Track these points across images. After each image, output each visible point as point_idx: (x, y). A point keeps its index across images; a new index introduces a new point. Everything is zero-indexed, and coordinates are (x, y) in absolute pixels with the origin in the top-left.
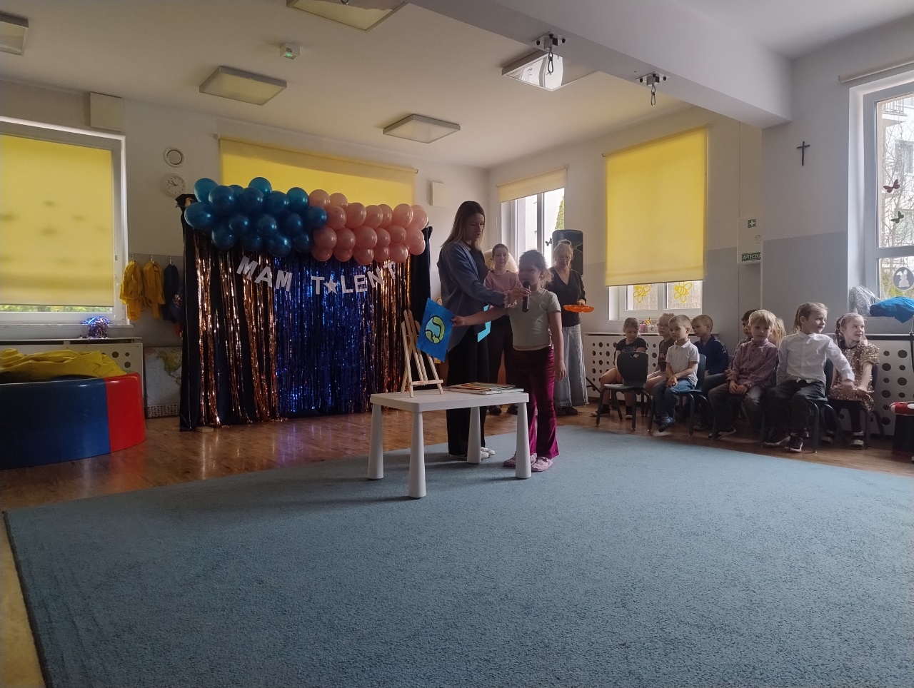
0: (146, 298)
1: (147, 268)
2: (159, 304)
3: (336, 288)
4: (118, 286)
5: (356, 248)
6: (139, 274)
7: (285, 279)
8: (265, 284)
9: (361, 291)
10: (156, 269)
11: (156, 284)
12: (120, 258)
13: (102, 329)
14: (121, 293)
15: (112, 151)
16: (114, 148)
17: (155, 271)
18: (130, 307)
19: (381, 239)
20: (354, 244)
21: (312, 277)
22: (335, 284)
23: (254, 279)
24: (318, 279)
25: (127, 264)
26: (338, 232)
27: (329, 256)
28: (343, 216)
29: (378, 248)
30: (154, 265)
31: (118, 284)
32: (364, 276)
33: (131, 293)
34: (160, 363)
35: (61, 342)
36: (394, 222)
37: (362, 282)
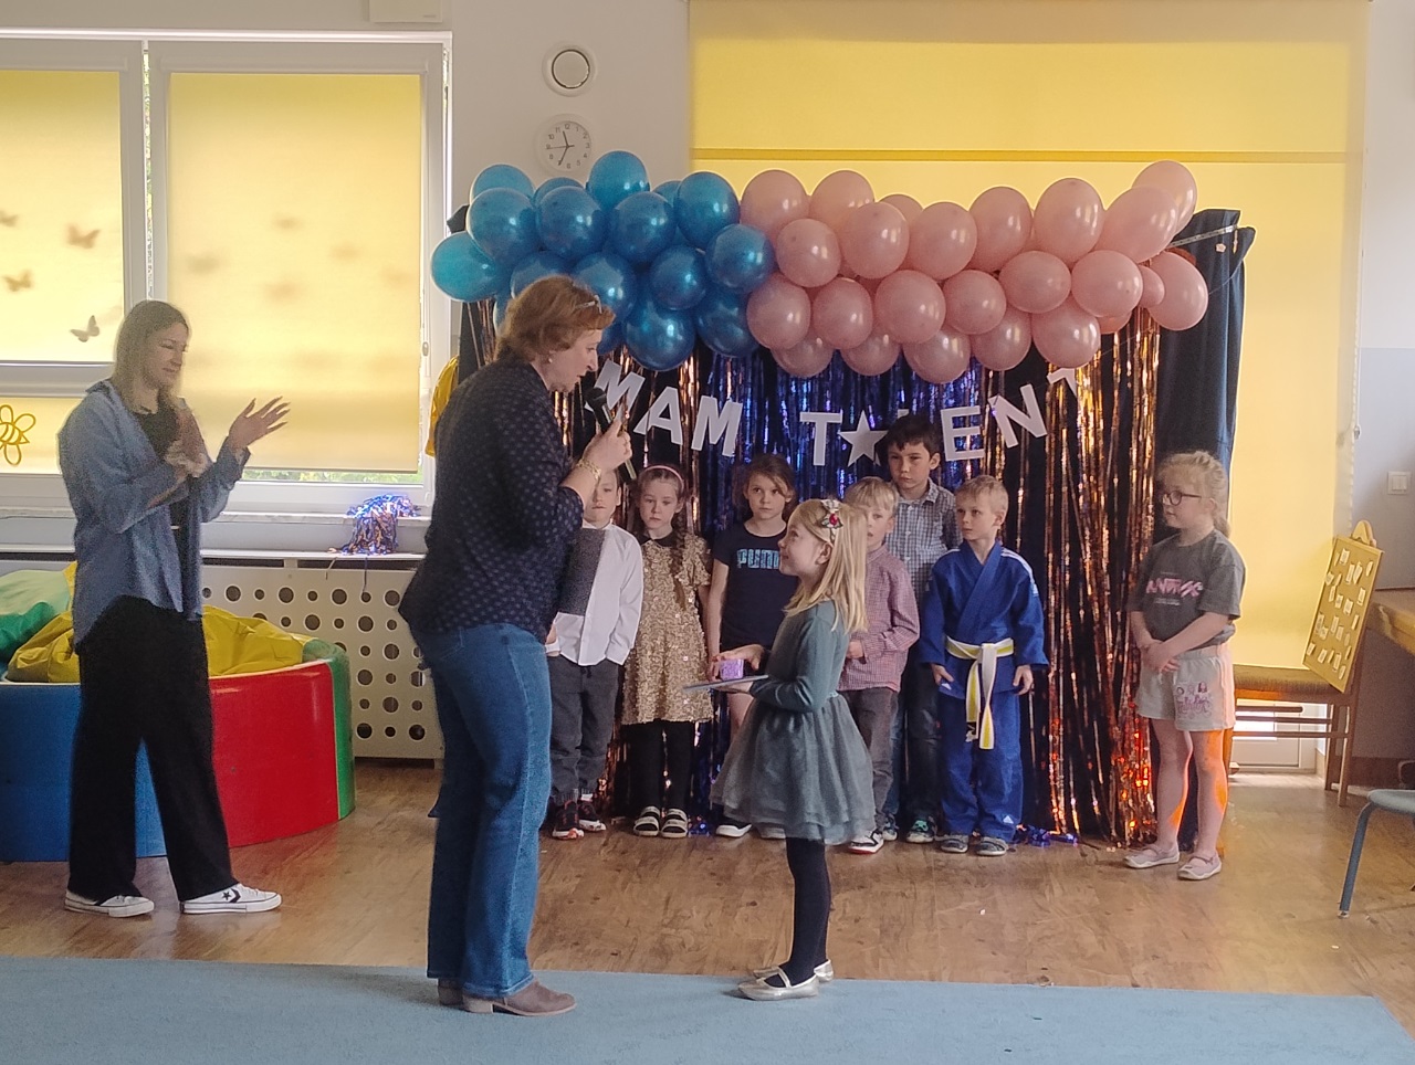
4: (426, 419)
7: (721, 421)
8: (664, 435)
13: (382, 527)
21: (803, 416)
24: (823, 420)
26: (813, 293)
27: (822, 359)
28: (822, 251)
35: (279, 563)
36: (1034, 243)
37: (970, 431)
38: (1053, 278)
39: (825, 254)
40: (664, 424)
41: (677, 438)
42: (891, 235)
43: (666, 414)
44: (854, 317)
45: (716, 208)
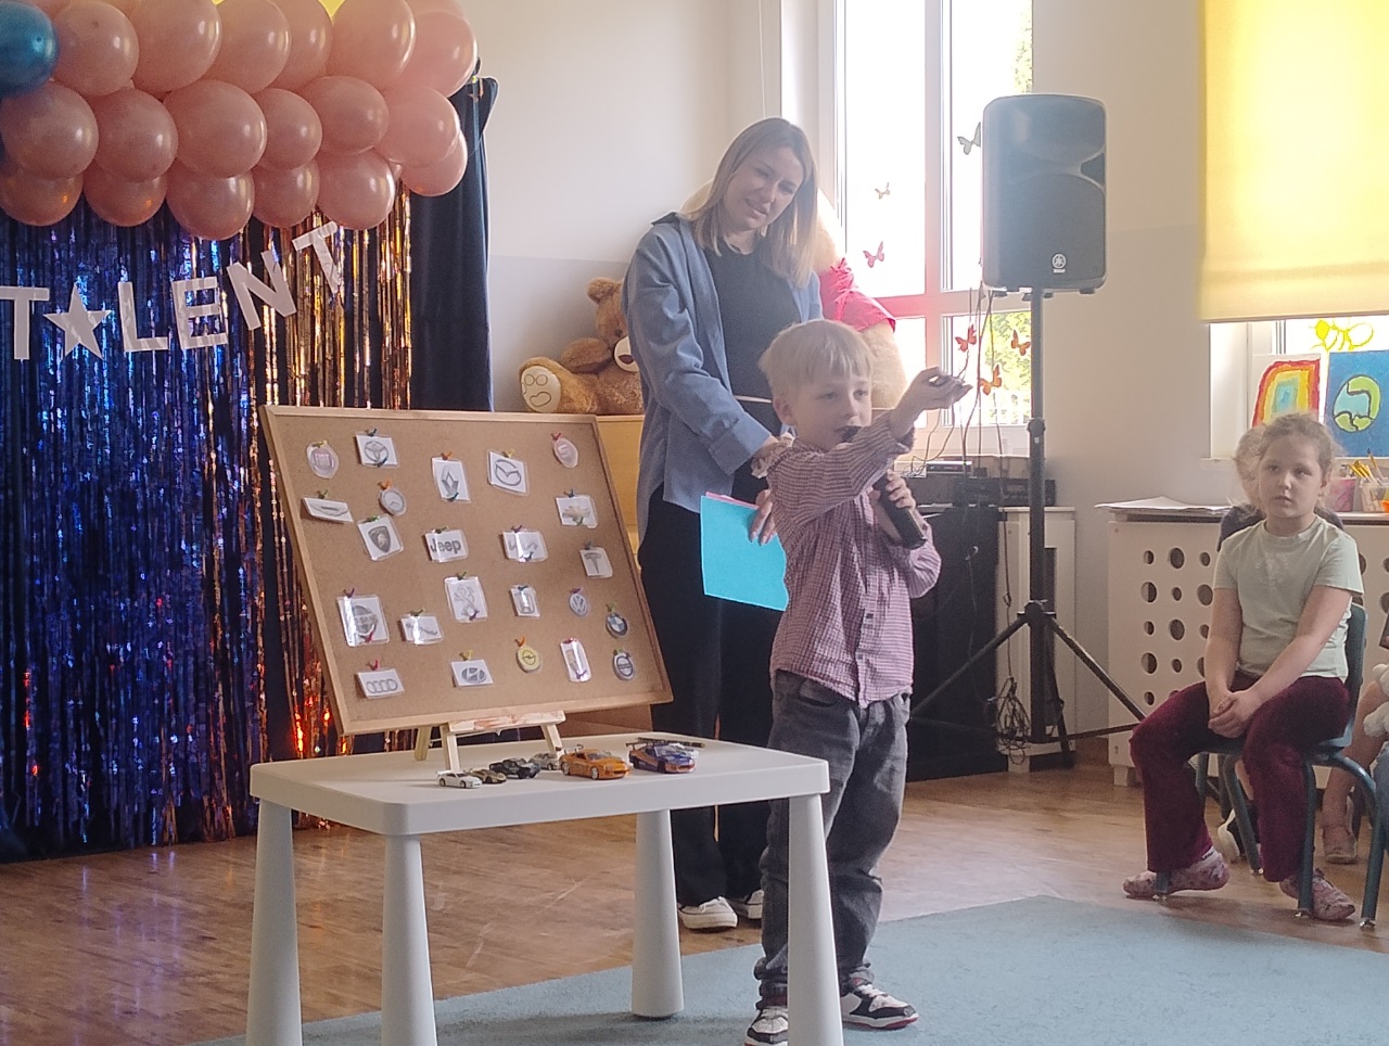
3: (97, 331)
5: (177, 171)
9: (200, 342)
19: (280, 136)
20: (171, 158)
22: (94, 319)
24: (24, 297)
26: (103, 106)
27: (65, 203)
28: (123, 43)
29: (270, 171)
32: (211, 282)
37: (207, 310)
38: (376, 112)
39: (127, 43)
42: (208, 29)
44: (160, 138)
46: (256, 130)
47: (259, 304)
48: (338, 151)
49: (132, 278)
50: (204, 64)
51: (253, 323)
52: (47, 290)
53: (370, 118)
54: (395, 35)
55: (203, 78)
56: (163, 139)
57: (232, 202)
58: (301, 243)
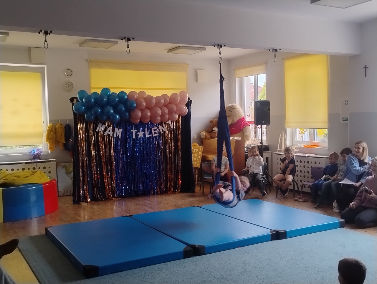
0: (57, 141)
1: (57, 126)
2: (63, 143)
3: (143, 135)
4: (45, 135)
5: (151, 117)
6: (54, 130)
7: (119, 132)
8: (109, 135)
9: (155, 135)
10: (61, 126)
11: (61, 133)
12: (45, 123)
13: (38, 155)
14: (46, 139)
15: (41, 73)
16: (42, 71)
17: (61, 128)
18: (50, 145)
19: (163, 112)
21: (132, 131)
22: (143, 133)
23: (104, 133)
24: (134, 131)
25: (48, 125)
26: (142, 111)
27: (139, 121)
28: (144, 104)
29: (162, 116)
30: (60, 125)
31: (45, 134)
32: (157, 128)
33: (50, 139)
34: (64, 170)
35: (21, 163)
36: (170, 103)
37: (156, 131)
38: (175, 108)
39: (144, 103)
40: (109, 133)
41: (111, 135)
42: (154, 101)
43: (109, 131)
44: (148, 114)
45: (125, 97)
46: (160, 112)
47: (162, 130)
48: (171, 112)
49: (147, 128)
50: (154, 105)
51: (162, 132)
52: (137, 130)
53: (174, 108)
54: (177, 98)
55: (154, 106)
56: (149, 114)
57: (158, 119)
58: (168, 122)
